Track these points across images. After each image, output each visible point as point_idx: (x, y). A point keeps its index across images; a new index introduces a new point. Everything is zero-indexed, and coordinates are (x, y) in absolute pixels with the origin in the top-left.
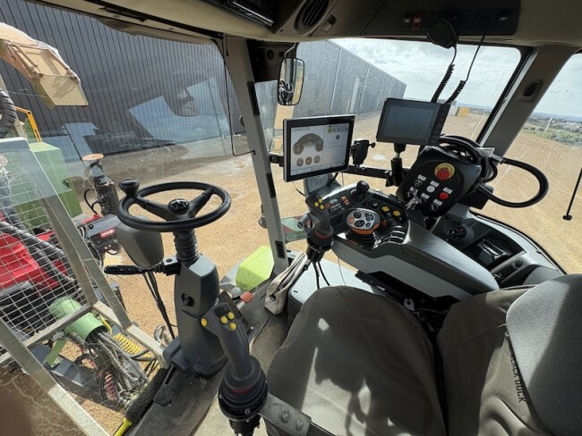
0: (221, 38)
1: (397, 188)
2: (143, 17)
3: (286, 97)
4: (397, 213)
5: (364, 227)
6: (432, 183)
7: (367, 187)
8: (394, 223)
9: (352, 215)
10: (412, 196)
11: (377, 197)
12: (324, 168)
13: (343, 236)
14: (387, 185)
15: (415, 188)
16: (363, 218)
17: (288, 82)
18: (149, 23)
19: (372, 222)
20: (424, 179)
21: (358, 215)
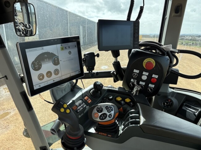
1: (122, 82)
4: (128, 100)
5: (108, 119)
6: (144, 73)
7: (101, 86)
8: (128, 108)
9: (95, 111)
10: (134, 85)
11: (110, 91)
12: (64, 78)
13: (92, 130)
14: (115, 81)
15: (134, 79)
16: (105, 111)
19: (113, 112)
20: (137, 71)
21: (100, 110)
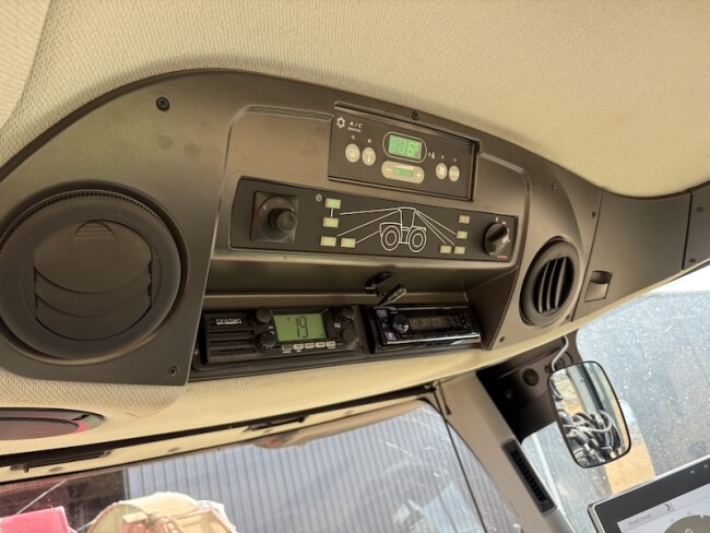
0: (432, 390)
2: (300, 416)
3: (602, 443)
17: (591, 410)
18: (311, 420)
